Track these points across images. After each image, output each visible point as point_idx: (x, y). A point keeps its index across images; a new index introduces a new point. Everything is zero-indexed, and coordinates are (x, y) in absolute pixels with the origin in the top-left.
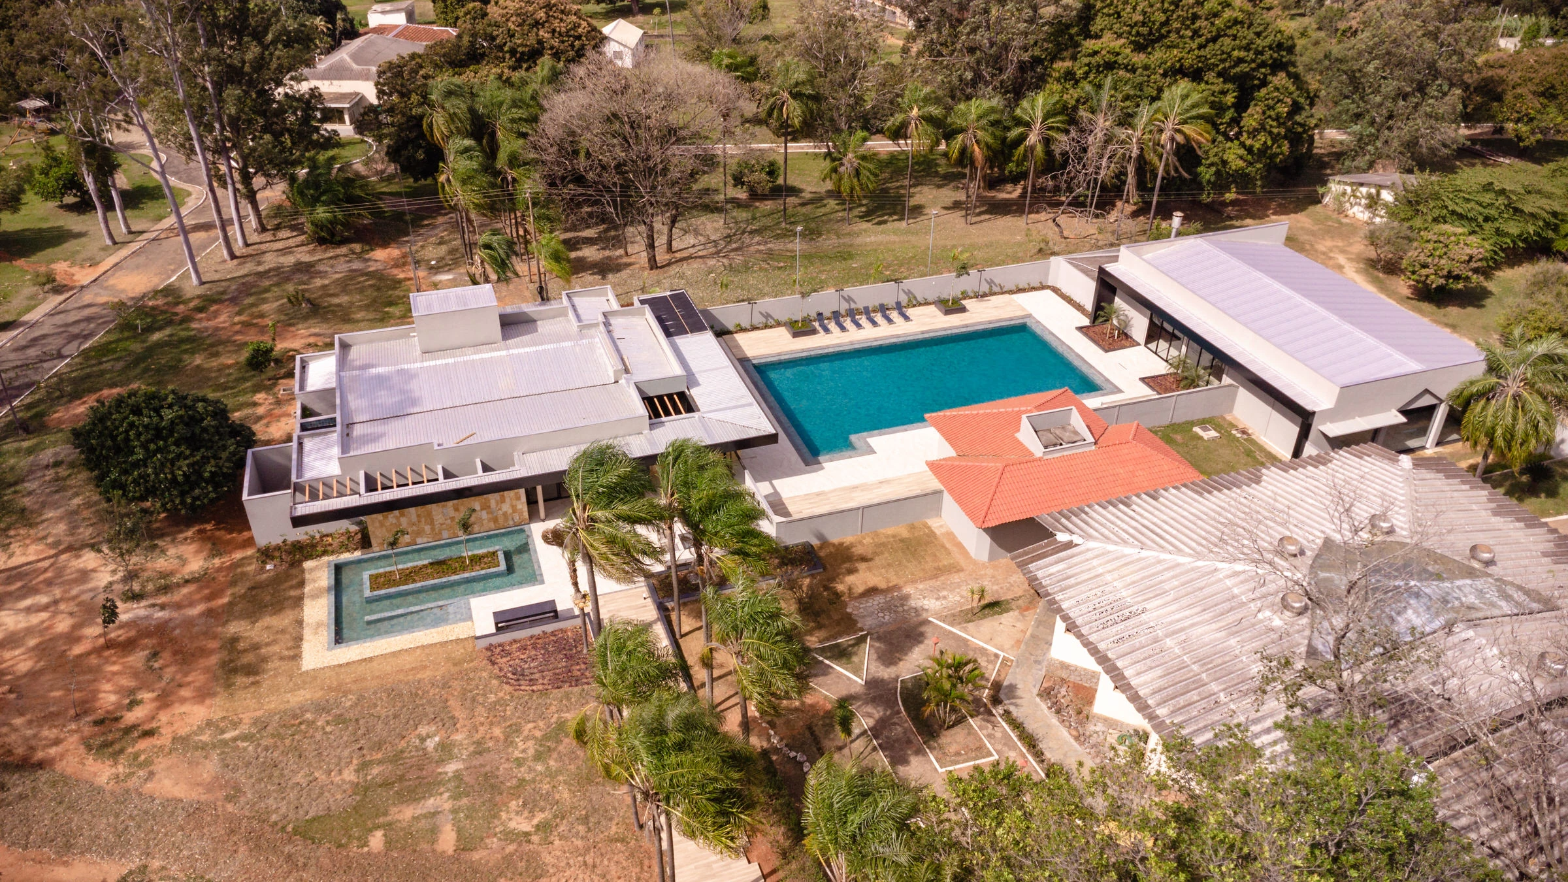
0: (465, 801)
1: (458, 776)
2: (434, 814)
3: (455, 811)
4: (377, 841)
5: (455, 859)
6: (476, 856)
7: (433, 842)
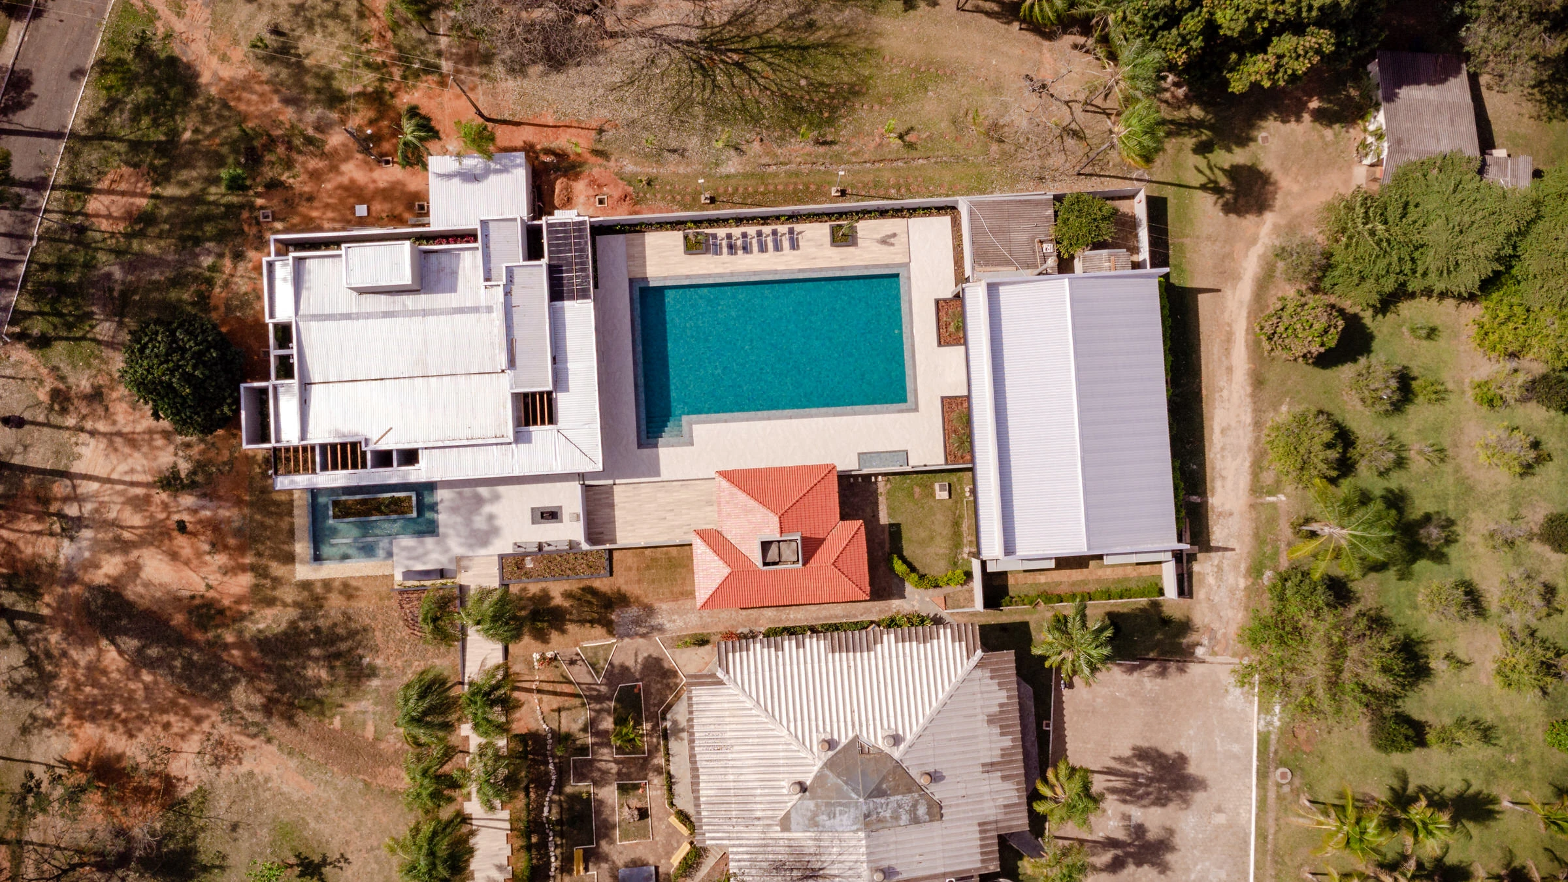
0: (379, 708)
1: (376, 690)
2: (364, 712)
3: (374, 713)
4: (337, 722)
5: (373, 745)
6: (382, 746)
7: (364, 729)
